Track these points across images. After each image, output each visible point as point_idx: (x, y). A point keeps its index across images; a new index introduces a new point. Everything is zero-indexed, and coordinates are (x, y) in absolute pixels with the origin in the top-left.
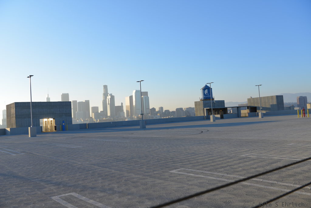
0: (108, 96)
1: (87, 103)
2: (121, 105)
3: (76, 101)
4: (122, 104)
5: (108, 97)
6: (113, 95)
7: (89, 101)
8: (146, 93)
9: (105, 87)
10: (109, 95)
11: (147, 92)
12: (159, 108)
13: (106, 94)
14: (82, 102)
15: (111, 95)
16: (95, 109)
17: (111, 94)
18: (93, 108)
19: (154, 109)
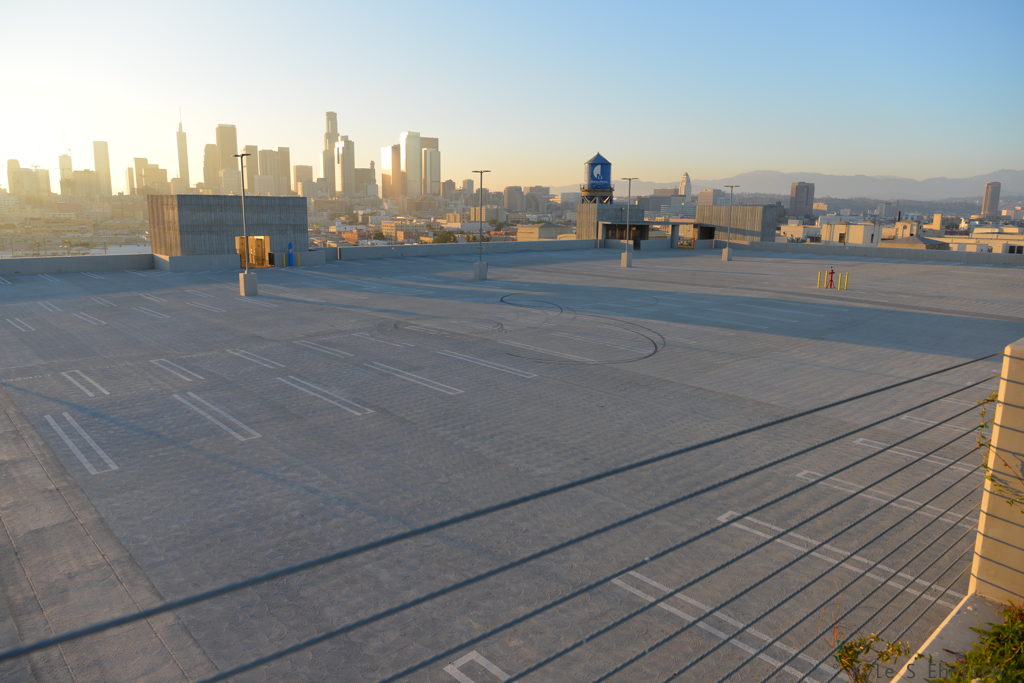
0: (337, 140)
1: (284, 153)
2: (369, 167)
3: (256, 147)
4: (372, 164)
5: (337, 144)
6: (350, 139)
7: (288, 149)
8: (433, 143)
9: (332, 117)
10: (339, 138)
11: (437, 140)
12: (464, 182)
13: (332, 136)
14: (271, 151)
15: (345, 139)
16: (304, 172)
17: (347, 137)
18: (299, 169)
19: (450, 184)
